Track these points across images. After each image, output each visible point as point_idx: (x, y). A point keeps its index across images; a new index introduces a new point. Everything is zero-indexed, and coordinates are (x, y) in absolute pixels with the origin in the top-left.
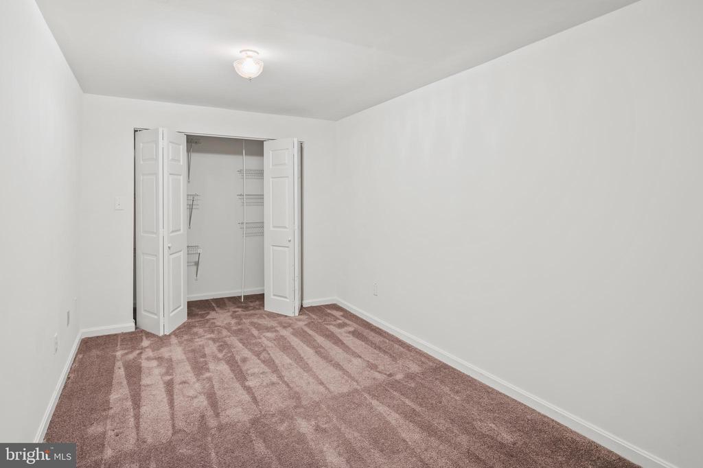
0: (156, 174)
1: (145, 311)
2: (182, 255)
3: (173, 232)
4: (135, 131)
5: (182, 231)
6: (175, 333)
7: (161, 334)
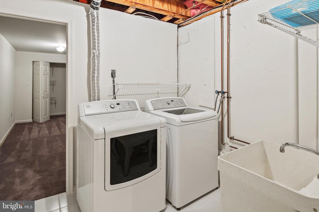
0: (39, 75)
1: (36, 116)
2: (48, 100)
3: (44, 92)
4: (33, 62)
5: (48, 92)
6: (45, 122)
7: (40, 122)
